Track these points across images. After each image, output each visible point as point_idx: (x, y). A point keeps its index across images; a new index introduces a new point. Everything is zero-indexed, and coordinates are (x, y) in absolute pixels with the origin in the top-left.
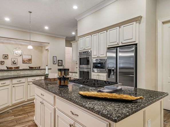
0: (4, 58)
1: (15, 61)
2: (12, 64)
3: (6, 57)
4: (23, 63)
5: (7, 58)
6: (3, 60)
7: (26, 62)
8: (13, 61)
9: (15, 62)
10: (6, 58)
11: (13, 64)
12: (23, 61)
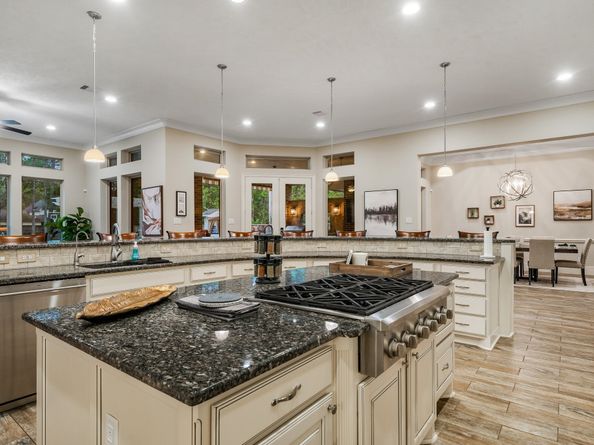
0: (493, 206)
1: (526, 215)
2: (518, 225)
3: (498, 203)
4: (555, 220)
5: (502, 206)
6: (491, 213)
7: (566, 217)
8: (520, 216)
9: (526, 219)
10: (498, 206)
11: (520, 222)
12: (555, 213)
